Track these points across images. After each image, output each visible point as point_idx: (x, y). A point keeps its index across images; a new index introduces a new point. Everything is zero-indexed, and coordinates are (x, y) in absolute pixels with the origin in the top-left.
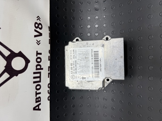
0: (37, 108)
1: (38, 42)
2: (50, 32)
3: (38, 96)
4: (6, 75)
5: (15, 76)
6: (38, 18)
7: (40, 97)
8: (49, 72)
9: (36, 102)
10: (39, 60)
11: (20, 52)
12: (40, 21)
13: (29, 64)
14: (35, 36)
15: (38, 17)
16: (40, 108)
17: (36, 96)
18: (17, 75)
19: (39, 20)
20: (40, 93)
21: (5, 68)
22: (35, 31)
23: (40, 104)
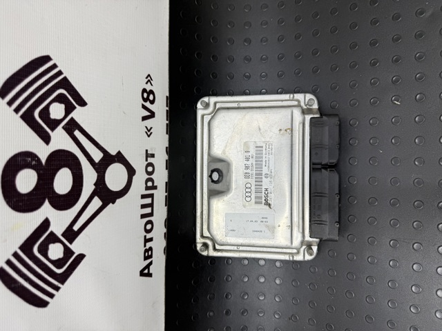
0: (146, 271)
1: (149, 131)
2: (168, 109)
4: (97, 203)
5: (111, 204)
6: (149, 79)
7: (151, 249)
8: (166, 194)
9: (146, 258)
10: (150, 169)
11: (119, 153)
12: (152, 85)
13: (134, 177)
14: (144, 118)
15: (149, 75)
16: (151, 272)
17: (145, 246)
18: (113, 203)
19: (149, 83)
20: (151, 240)
21: (94, 187)
22: (144, 107)
23: (151, 262)
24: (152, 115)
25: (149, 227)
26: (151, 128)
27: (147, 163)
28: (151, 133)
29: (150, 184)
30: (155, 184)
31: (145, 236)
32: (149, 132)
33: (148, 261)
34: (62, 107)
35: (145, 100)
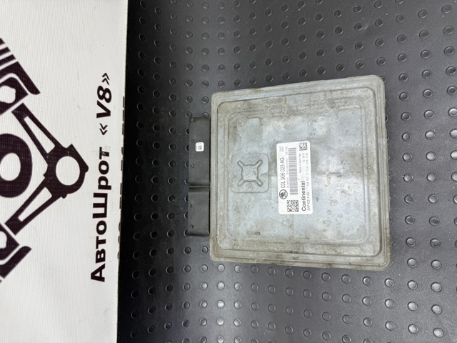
3: (101, 247)
5: (61, 198)
6: (106, 78)
7: (103, 251)
8: (120, 196)
9: (98, 261)
10: (104, 167)
12: (108, 84)
13: (86, 174)
14: (99, 115)
15: (106, 74)
16: (103, 276)
17: (97, 247)
19: (105, 82)
20: (103, 242)
22: (99, 104)
23: (104, 265)
24: (108, 113)
25: (101, 228)
26: (106, 126)
27: (100, 161)
28: (106, 131)
29: (103, 183)
30: (109, 184)
31: (97, 237)
32: (103, 130)
33: (101, 264)
34: (13, 91)
35: (101, 97)
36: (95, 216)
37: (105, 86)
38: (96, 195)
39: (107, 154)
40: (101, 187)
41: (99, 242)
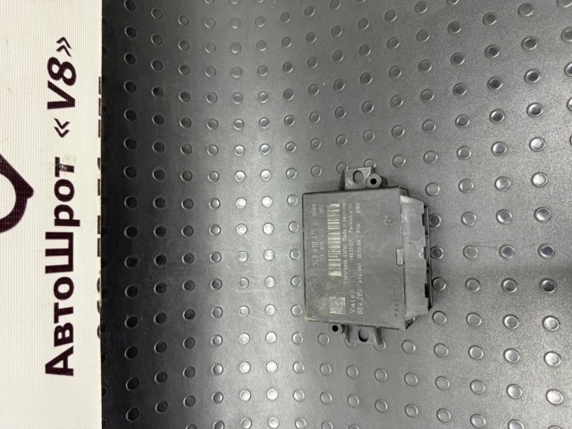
0: (60, 365)
1: (62, 127)
2: (100, 96)
3: (63, 320)
6: (63, 44)
13: (30, 202)
16: (70, 366)
17: (56, 320)
20: (69, 311)
23: (72, 348)
24: (70, 102)
25: (64, 288)
26: (67, 123)
27: (58, 179)
28: (67, 131)
29: (64, 216)
30: (75, 218)
31: (56, 305)
32: (62, 129)
33: (64, 348)
35: (56, 76)
36: (50, 269)
37: (62, 57)
38: (50, 236)
39: (70, 169)
40: (58, 222)
41: (58, 312)
